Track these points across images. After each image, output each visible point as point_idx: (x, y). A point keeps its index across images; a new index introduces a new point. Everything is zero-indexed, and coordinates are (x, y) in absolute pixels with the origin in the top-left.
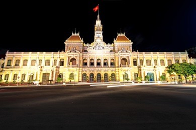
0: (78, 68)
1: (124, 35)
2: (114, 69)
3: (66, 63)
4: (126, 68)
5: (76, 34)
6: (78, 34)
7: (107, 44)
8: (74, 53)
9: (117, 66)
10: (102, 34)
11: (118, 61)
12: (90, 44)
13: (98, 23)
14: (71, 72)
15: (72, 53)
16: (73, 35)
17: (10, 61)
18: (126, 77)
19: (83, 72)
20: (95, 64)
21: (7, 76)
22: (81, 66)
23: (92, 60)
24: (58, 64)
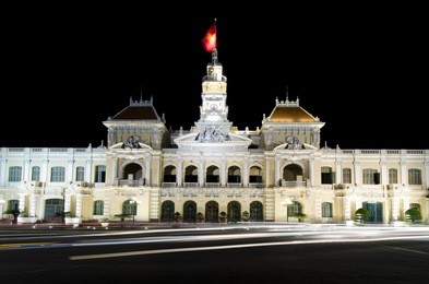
0: (147, 189)
1: (295, 104)
2: (259, 191)
3: (111, 176)
6: (150, 104)
8: (135, 151)
9: (268, 183)
10: (223, 102)
11: (274, 173)
14: (126, 199)
15: (128, 150)
16: (133, 104)
18: (296, 211)
19: (164, 199)
20: (202, 178)
22: (157, 179)
23: (191, 169)
24: (89, 177)
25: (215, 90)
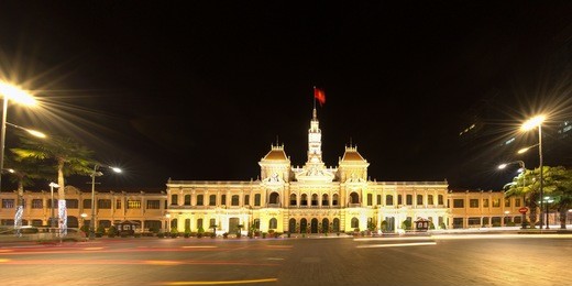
0: (282, 210)
1: (355, 150)
2: (338, 210)
3: (263, 201)
4: (356, 210)
5: (277, 149)
6: (282, 149)
7: (328, 167)
9: (342, 205)
10: (319, 148)
11: (345, 198)
12: (301, 167)
13: (315, 125)
14: (272, 217)
15: (272, 183)
16: (273, 149)
17: (175, 197)
18: (355, 223)
19: (290, 217)
20: (309, 202)
21: (174, 223)
22: (287, 205)
23: (304, 196)
24: (252, 202)
25: (315, 138)
